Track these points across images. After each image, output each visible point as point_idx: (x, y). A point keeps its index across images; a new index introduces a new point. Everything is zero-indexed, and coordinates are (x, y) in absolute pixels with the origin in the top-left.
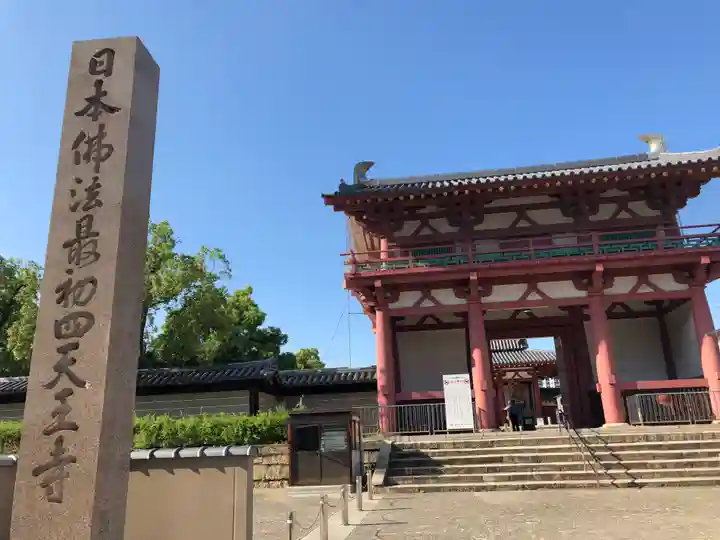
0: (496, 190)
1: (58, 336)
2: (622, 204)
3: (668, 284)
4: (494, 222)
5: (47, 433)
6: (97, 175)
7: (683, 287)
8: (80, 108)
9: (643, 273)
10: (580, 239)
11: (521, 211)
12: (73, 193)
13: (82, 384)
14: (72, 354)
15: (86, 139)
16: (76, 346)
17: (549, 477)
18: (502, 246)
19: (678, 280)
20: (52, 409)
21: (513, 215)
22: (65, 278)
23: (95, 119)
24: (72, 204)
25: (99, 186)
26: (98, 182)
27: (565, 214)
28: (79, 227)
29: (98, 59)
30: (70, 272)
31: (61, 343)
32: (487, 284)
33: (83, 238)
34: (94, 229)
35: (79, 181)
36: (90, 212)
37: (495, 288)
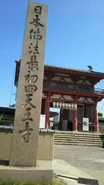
0: (60, 71)
1: (26, 91)
2: (84, 81)
3: (90, 100)
4: (56, 79)
5: (23, 120)
6: (37, 44)
7: (93, 102)
8: (31, 21)
9: (86, 97)
10: (74, 87)
11: (63, 77)
12: (30, 48)
13: (34, 107)
14: (31, 97)
15: (33, 32)
16: (31, 95)
17: (65, 142)
18: (57, 85)
19: (93, 100)
20: (25, 113)
21: (60, 78)
22: (28, 73)
23: (36, 26)
24: (30, 51)
25: (38, 47)
26: (37, 46)
27: (72, 80)
28: (32, 59)
29: (37, 8)
30: (29, 72)
31: (27, 93)
32: (53, 93)
33: (33, 62)
34: (36, 60)
35: (32, 44)
36: (35, 55)
37: (54, 95)
